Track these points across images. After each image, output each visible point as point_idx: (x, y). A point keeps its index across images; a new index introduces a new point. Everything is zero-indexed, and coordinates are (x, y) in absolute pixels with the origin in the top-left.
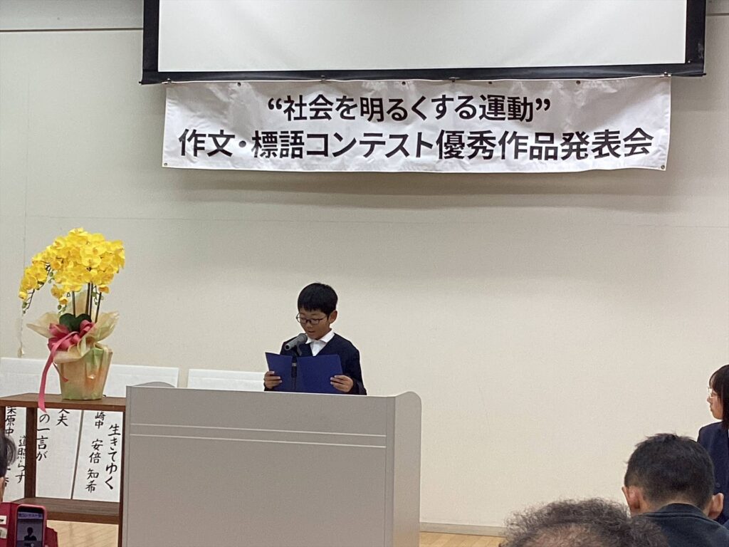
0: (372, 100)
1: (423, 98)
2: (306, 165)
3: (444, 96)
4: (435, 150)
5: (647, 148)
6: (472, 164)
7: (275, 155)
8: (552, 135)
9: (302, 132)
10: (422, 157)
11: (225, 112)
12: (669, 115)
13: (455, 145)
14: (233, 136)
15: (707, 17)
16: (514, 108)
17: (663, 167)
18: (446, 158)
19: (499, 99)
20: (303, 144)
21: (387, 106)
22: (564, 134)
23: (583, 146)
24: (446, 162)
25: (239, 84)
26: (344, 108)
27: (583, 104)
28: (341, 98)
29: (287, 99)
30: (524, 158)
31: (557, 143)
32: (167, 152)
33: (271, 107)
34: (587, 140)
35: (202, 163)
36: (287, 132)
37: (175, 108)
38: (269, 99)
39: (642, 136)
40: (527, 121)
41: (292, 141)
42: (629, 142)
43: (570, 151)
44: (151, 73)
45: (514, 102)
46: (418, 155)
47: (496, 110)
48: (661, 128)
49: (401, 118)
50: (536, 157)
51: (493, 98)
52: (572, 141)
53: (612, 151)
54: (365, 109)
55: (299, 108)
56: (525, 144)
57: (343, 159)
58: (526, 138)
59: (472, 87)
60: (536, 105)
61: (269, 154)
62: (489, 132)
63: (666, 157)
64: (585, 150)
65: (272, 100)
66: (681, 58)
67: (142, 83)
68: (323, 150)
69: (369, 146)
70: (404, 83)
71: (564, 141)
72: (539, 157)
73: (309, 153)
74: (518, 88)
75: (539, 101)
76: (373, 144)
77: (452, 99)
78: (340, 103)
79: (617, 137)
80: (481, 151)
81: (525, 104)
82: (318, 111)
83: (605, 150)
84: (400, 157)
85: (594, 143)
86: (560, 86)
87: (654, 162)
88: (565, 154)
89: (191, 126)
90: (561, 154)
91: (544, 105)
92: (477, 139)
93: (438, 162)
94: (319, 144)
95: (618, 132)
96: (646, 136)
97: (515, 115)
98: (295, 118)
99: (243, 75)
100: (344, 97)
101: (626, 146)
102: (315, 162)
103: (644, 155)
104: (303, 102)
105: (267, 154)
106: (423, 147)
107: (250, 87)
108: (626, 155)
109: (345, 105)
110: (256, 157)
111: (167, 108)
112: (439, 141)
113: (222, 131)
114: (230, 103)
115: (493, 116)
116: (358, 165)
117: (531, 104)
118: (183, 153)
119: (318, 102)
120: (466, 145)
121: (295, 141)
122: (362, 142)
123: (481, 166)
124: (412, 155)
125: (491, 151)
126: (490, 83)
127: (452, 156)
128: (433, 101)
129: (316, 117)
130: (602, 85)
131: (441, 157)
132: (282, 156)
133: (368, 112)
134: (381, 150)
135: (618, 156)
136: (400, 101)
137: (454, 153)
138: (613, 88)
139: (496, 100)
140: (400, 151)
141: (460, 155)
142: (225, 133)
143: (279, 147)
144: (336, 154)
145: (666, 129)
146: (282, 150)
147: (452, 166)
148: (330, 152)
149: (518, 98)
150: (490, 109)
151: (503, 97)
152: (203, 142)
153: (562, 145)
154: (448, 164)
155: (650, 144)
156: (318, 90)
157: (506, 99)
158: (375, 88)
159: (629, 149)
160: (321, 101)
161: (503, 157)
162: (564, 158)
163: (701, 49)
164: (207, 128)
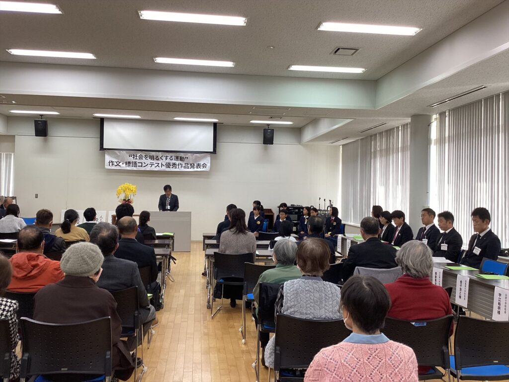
0: (152, 156)
2: (137, 169)
3: (167, 156)
4: (165, 166)
5: (206, 167)
8: (188, 164)
9: (137, 162)
15: (217, 143)
17: (209, 171)
21: (155, 157)
23: (194, 166)
25: (122, 151)
27: (194, 158)
30: (183, 168)
32: (106, 165)
35: (113, 168)
36: (133, 162)
37: (107, 156)
40: (183, 161)
43: (191, 167)
44: (102, 148)
46: (162, 167)
48: (209, 163)
49: (158, 160)
51: (177, 157)
54: (150, 158)
56: (183, 165)
59: (173, 154)
61: (129, 166)
62: (176, 163)
65: (130, 155)
66: (212, 151)
67: (100, 150)
69: (151, 165)
70: (159, 153)
72: (186, 168)
73: (138, 166)
74: (182, 155)
75: (186, 157)
78: (145, 156)
79: (200, 165)
80: (174, 167)
81: (183, 158)
82: (140, 158)
83: (198, 167)
86: (190, 155)
89: (111, 160)
92: (173, 164)
94: (140, 164)
98: (135, 159)
104: (137, 156)
107: (125, 152)
110: (126, 167)
114: (120, 155)
115: (176, 160)
116: (149, 169)
118: (109, 165)
121: (135, 164)
123: (174, 170)
126: (176, 153)
132: (132, 167)
134: (154, 166)
136: (158, 156)
138: (200, 155)
140: (158, 166)
141: (170, 167)
142: (119, 161)
144: (144, 167)
152: (114, 163)
154: (168, 169)
156: (141, 154)
158: (153, 153)
159: (203, 167)
161: (179, 168)
163: (216, 149)
164: (114, 160)
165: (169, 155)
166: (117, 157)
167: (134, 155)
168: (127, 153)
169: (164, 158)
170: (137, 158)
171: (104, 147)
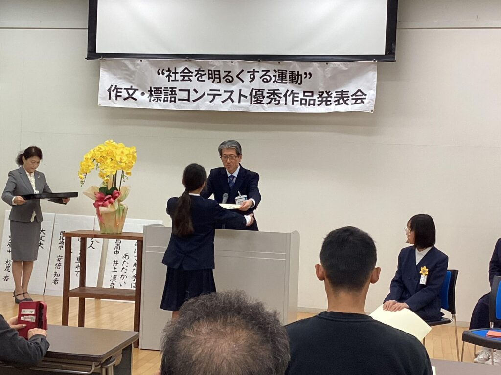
0: (215, 71)
1: (242, 71)
2: (178, 106)
3: (254, 70)
4: (249, 100)
5: (363, 100)
6: (268, 107)
7: (161, 100)
8: (312, 93)
9: (176, 88)
10: (242, 103)
11: (133, 76)
12: (376, 83)
13: (259, 97)
14: (138, 90)
15: (397, 30)
16: (292, 77)
17: (372, 111)
18: (254, 104)
19: (284, 72)
20: (176, 95)
21: (223, 74)
22: (319, 92)
23: (329, 99)
24: (254, 106)
25: (141, 60)
26: (199, 75)
27: (329, 76)
28: (197, 69)
29: (167, 70)
30: (297, 104)
31: (315, 97)
32: (100, 98)
33: (159, 74)
34: (331, 95)
35: (120, 104)
36: (167, 88)
37: (105, 73)
38: (158, 69)
39: (361, 94)
40: (299, 84)
41: (170, 93)
42: (354, 97)
43: (322, 101)
44: (92, 54)
45: (292, 74)
46: (239, 102)
47: (282, 78)
48: (372, 89)
49: (230, 82)
50: (303, 104)
51: (281, 72)
52: (323, 96)
53: (345, 102)
54: (211, 76)
55: (174, 75)
56: (298, 97)
57: (198, 103)
58: (299, 93)
59: (269, 65)
60: (304, 76)
61: (157, 100)
62: (279, 90)
63: (374, 106)
64: (330, 101)
65: (159, 70)
66: (383, 52)
67: (87, 58)
68: (187, 98)
69: (213, 96)
70: (232, 62)
71: (319, 96)
72: (305, 104)
73: (179, 100)
74: (294, 67)
75: (306, 74)
76: (215, 95)
77: (258, 72)
78: (196, 72)
79: (348, 94)
80: (273, 100)
81: (298, 75)
82: (184, 76)
83: (341, 101)
84: (229, 103)
85: (335, 97)
86: (317, 66)
87: (367, 108)
88: (319, 103)
89: (114, 83)
90: (317, 103)
91: (309, 76)
92: (271, 94)
93: (250, 106)
94: (184, 95)
95: (348, 92)
96: (363, 94)
97: (292, 81)
98: (172, 80)
99: (144, 56)
100: (199, 69)
101: (353, 99)
102: (182, 105)
103: (362, 104)
104: (177, 72)
105: (156, 100)
106: (242, 98)
107: (147, 62)
108: (352, 104)
109: (200, 74)
110: (150, 101)
111: (101, 73)
112: (251, 94)
113: (131, 87)
114: (136, 71)
115: (280, 81)
116: (206, 107)
117: (301, 75)
118: (110, 98)
119: (185, 71)
120: (265, 97)
121: (172, 93)
122: (208, 94)
123: (274, 108)
124: (236, 102)
125: (279, 100)
126: (279, 63)
127: (258, 103)
128: (248, 72)
129: (183, 80)
130: (341, 65)
131: (251, 103)
132: (164, 101)
133: (212, 78)
134: (219, 99)
135: (348, 104)
136: (230, 72)
137: (259, 101)
138: (346, 67)
139: (282, 73)
140: (229, 100)
141: (262, 102)
142: (133, 88)
143: (163, 96)
144: (194, 101)
145: (374, 90)
146: (165, 98)
147: (257, 108)
148: (191, 99)
149: (294, 72)
150: (279, 77)
151: (286, 71)
152: (121, 92)
153: (318, 98)
154: (255, 107)
155: (365, 98)
156: (186, 65)
157: (288, 72)
158: (216, 65)
159: (354, 101)
160: (186, 71)
161: (286, 104)
162: (319, 105)
163: (394, 47)
164: (123, 84)
165: (260, 67)
166: (129, 75)
167: (169, 70)
168: (152, 64)
169: (246, 77)
170: (178, 77)
171: (97, 51)
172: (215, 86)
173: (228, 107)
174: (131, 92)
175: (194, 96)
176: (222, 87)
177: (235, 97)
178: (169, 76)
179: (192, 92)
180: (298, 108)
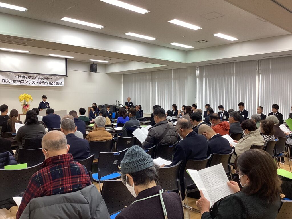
0: (30, 77)
2: (21, 84)
3: (39, 77)
4: (38, 83)
6: (42, 85)
9: (20, 80)
13: (40, 83)
14: (10, 80)
15: (67, 70)
20: (21, 82)
21: (32, 77)
25: (12, 73)
26: (26, 77)
27: (55, 79)
31: (52, 83)
33: (16, 76)
35: (5, 83)
36: (18, 80)
40: (49, 80)
42: (60, 83)
49: (34, 79)
51: (45, 77)
57: (26, 84)
58: (48, 82)
62: (44, 81)
63: (64, 85)
64: (55, 84)
66: (65, 75)
69: (30, 82)
70: (35, 75)
72: (50, 84)
74: (48, 76)
75: (50, 78)
80: (43, 83)
83: (57, 84)
86: (53, 76)
87: (62, 86)
89: (3, 78)
93: (38, 85)
94: (23, 82)
95: (58, 82)
96: (62, 83)
105: (15, 83)
114: (10, 75)
116: (28, 85)
118: (3, 82)
119: (23, 76)
124: (35, 84)
126: (45, 75)
135: (59, 85)
136: (34, 77)
138: (59, 77)
142: (8, 79)
143: (17, 82)
145: (64, 82)
147: (40, 85)
149: (48, 78)
150: (44, 79)
152: (5, 81)
158: (31, 75)
161: (46, 84)
162: (53, 85)
163: (67, 74)
164: (6, 79)
165: (41, 76)
166: (8, 76)
168: (15, 74)
169: (37, 78)
170: (21, 77)
172: (30, 80)
173: (33, 85)
174: (8, 81)
175: (25, 82)
176: (31, 80)
177: (35, 82)
178: (18, 77)
179: (25, 81)
180: (48, 85)
